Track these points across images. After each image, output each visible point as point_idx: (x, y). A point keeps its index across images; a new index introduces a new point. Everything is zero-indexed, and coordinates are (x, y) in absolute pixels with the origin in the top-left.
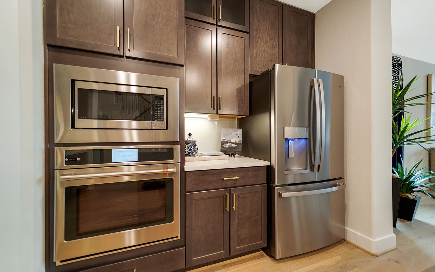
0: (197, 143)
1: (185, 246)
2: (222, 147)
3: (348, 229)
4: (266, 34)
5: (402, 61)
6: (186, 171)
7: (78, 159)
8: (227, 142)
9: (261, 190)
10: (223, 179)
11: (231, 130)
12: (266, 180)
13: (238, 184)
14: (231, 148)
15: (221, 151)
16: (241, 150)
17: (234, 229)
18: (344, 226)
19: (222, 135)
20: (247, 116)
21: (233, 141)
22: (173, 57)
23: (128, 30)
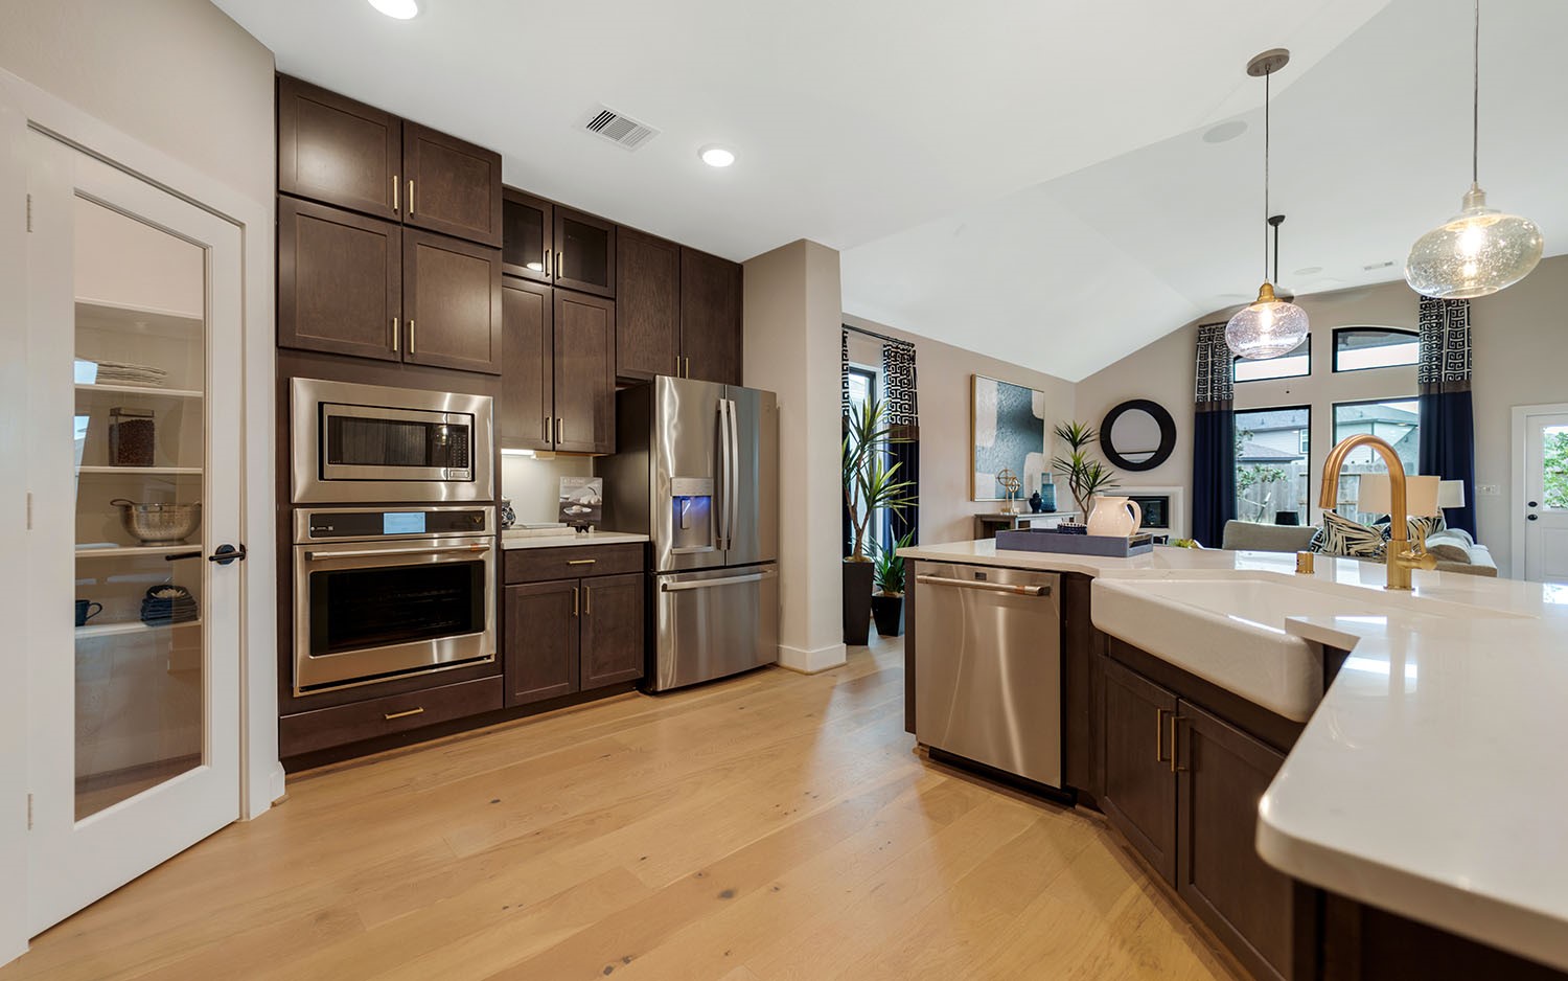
0: (511, 506)
1: (503, 672)
2: (562, 512)
3: (784, 646)
4: (648, 303)
5: (914, 351)
6: (505, 548)
7: (331, 528)
8: (572, 504)
9: (635, 582)
10: (568, 564)
11: (582, 481)
12: (642, 566)
13: (593, 573)
14: (581, 515)
15: (560, 521)
16: (599, 518)
17: (587, 646)
18: (778, 643)
19: (561, 489)
20: (611, 455)
21: (584, 501)
22: (483, 362)
23: (412, 322)
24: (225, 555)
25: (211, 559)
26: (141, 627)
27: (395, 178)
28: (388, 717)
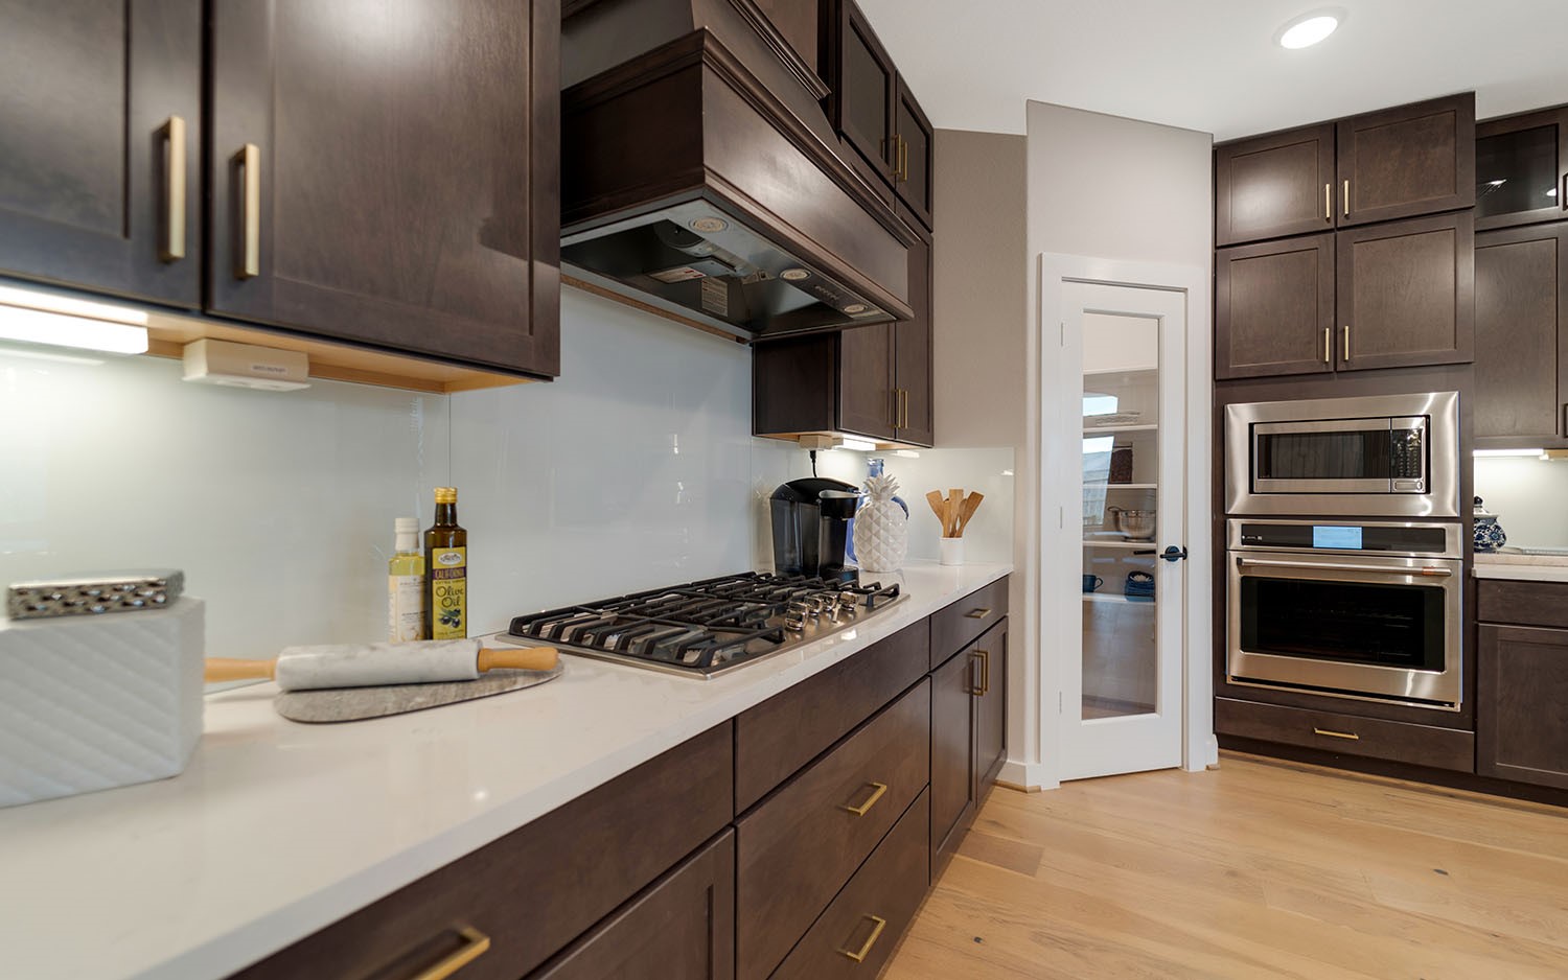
0: (1499, 522)
1: (1474, 729)
6: (1478, 576)
7: (1260, 538)
22: (1446, 351)
23: (1347, 328)
24: (1172, 554)
25: (1162, 556)
26: (1122, 599)
27: (1328, 186)
28: (1317, 731)
